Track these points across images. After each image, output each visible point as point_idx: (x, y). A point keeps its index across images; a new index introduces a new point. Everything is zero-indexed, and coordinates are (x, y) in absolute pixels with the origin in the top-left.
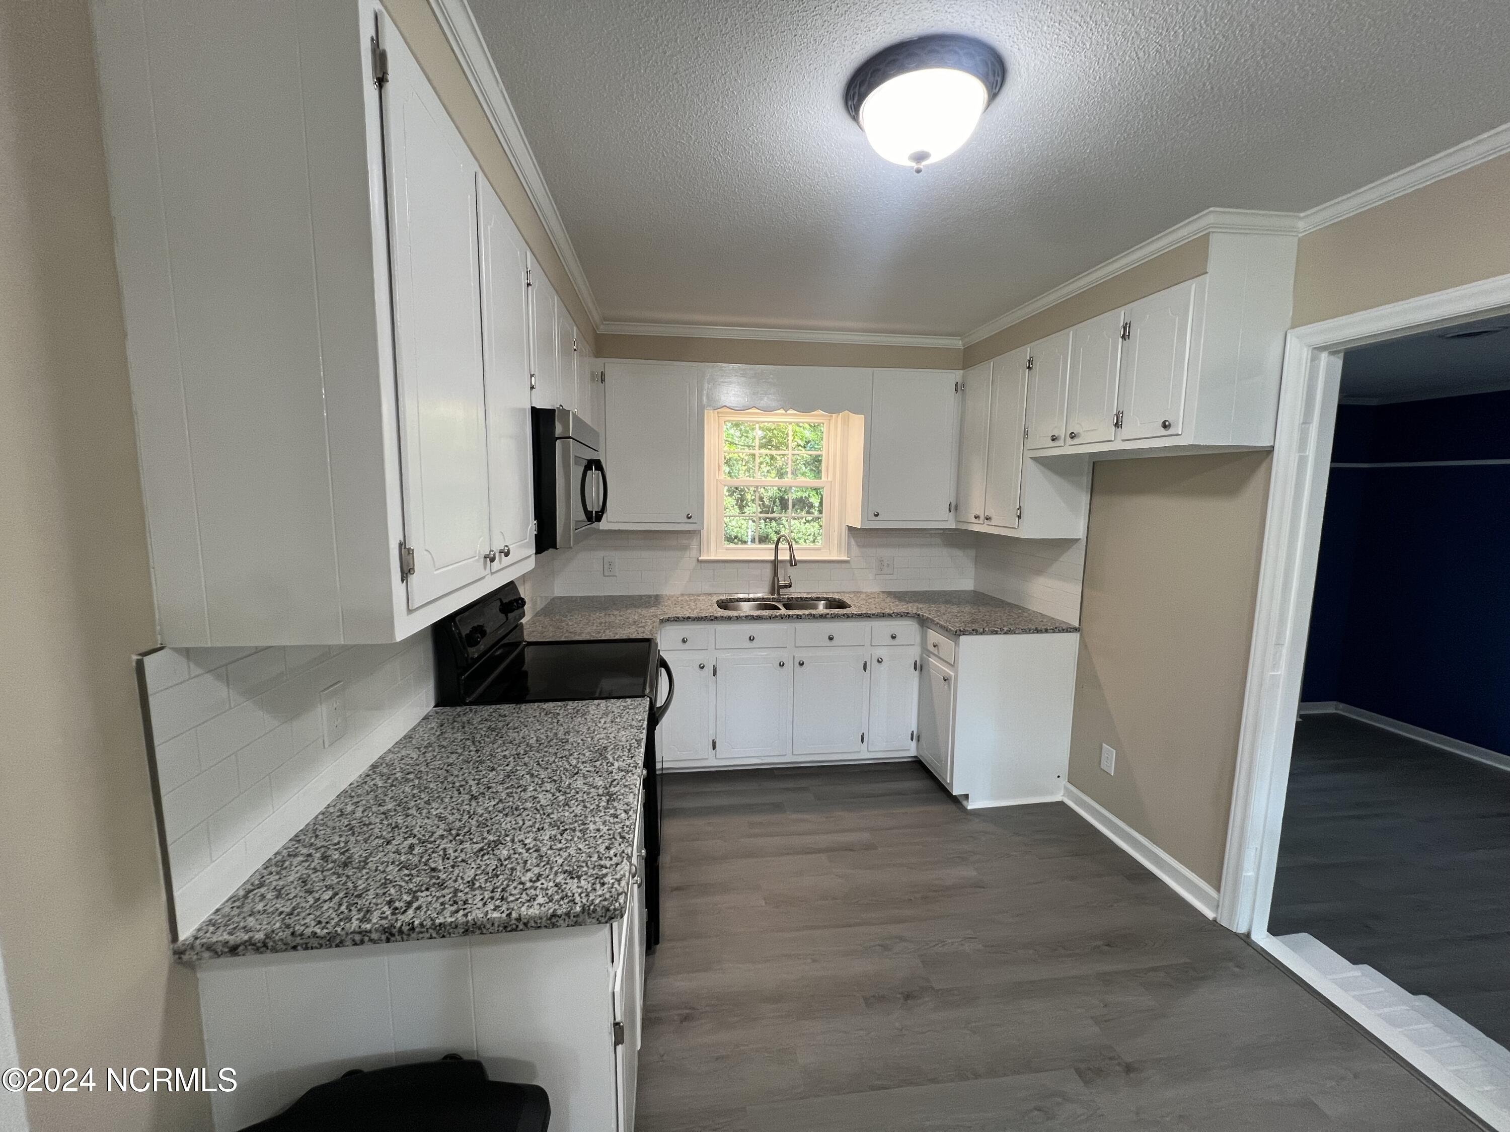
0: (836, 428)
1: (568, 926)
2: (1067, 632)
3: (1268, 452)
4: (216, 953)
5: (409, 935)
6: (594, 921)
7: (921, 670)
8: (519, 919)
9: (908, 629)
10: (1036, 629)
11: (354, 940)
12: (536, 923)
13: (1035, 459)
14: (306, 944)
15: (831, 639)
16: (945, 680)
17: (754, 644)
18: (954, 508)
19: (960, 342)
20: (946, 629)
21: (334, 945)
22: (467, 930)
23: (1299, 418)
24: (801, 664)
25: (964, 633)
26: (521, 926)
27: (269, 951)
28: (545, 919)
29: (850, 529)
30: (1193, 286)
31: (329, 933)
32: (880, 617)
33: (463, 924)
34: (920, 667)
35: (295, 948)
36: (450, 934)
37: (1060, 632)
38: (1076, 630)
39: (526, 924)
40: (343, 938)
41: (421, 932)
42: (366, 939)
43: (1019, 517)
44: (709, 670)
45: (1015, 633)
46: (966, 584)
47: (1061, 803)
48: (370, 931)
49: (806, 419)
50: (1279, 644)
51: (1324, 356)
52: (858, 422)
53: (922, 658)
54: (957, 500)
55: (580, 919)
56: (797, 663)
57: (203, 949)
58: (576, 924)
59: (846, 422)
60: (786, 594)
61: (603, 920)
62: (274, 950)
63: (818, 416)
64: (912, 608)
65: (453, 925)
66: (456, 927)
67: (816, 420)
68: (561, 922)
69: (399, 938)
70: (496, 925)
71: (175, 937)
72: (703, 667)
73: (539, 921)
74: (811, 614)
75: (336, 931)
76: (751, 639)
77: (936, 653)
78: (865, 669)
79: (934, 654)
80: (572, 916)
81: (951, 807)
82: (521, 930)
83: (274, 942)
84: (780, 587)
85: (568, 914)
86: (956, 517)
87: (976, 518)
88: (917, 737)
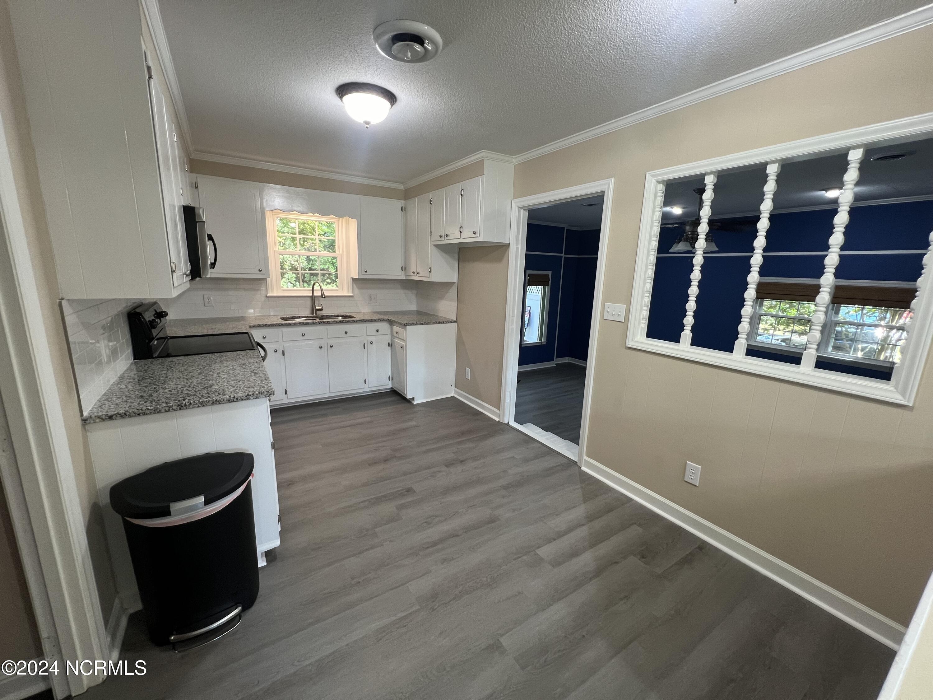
0: (342, 224)
1: (254, 399)
2: (452, 323)
3: (507, 245)
4: (102, 419)
5: (189, 406)
6: (264, 396)
7: (392, 346)
8: (234, 397)
9: (384, 327)
10: (439, 322)
11: (165, 410)
12: (241, 398)
13: (435, 246)
14: (144, 413)
15: (346, 333)
16: (401, 347)
17: (305, 338)
18: (404, 269)
19: (403, 186)
20: (401, 324)
21: (156, 412)
22: (213, 403)
23: (516, 234)
24: (331, 347)
25: (408, 324)
26: (235, 400)
27: (127, 417)
28: (244, 397)
29: (353, 279)
30: (480, 178)
31: (154, 408)
32: (370, 321)
33: (211, 400)
34: (390, 345)
35: (139, 414)
36: (206, 404)
37: (449, 323)
38: (455, 322)
39: (237, 399)
40: (161, 409)
41: (195, 405)
42: (171, 409)
43: (430, 272)
44: (280, 352)
45: (430, 324)
46: (413, 307)
47: (453, 397)
48: (172, 406)
49: (323, 219)
50: (513, 316)
51: (522, 210)
52: (353, 224)
53: (391, 340)
54: (405, 265)
55: (258, 396)
56: (329, 347)
57: (96, 418)
58: (257, 398)
59: (347, 223)
60: (320, 313)
61: (267, 396)
62: (130, 416)
63: (331, 219)
64: (386, 317)
65: (208, 401)
66: (209, 402)
67: (329, 220)
68: (251, 397)
69: (185, 408)
70: (225, 400)
71: (82, 414)
72: (277, 351)
73: (242, 397)
74: (335, 321)
75: (157, 407)
76: (303, 335)
77: (397, 336)
78: (364, 348)
79: (396, 337)
80: (255, 395)
81: (407, 405)
82: (235, 401)
83: (129, 413)
84: (316, 310)
85: (253, 394)
86: (405, 273)
87: (413, 273)
88: (391, 379)
